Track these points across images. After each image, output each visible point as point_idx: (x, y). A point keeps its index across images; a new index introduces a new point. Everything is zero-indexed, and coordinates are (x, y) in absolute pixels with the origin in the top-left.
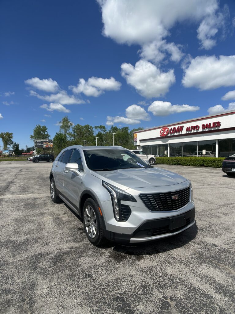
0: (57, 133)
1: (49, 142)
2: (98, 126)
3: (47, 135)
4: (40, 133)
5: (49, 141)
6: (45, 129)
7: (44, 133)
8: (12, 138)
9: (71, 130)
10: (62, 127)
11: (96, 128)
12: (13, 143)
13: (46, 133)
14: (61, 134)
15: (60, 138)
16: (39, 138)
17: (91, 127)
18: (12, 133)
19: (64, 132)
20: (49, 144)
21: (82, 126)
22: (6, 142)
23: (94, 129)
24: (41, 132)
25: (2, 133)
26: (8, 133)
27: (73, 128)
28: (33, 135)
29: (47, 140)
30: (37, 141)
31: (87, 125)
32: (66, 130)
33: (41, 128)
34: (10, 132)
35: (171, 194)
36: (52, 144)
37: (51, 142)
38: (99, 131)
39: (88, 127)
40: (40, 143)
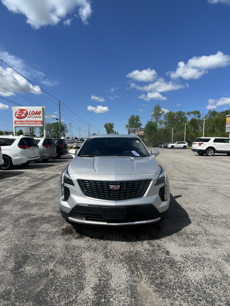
0: (148, 122)
1: (140, 131)
2: (191, 111)
3: (140, 123)
4: (134, 123)
5: (140, 129)
6: (138, 119)
7: (138, 122)
8: (113, 127)
9: (162, 118)
10: (153, 115)
11: (188, 114)
12: (114, 132)
13: (139, 122)
14: (152, 123)
15: (150, 127)
16: (132, 127)
17: (184, 113)
18: (113, 124)
19: (155, 120)
20: (140, 133)
21: (173, 113)
22: (108, 131)
23: (187, 116)
24: (134, 121)
25: (106, 124)
26: (110, 123)
27: (165, 116)
28: (128, 125)
29: (139, 129)
30: (130, 130)
31: (180, 111)
32: (157, 119)
33: (135, 118)
34: (112, 123)
35: (110, 183)
36: (142, 132)
37: (142, 131)
38: (192, 117)
39: (180, 114)
40: (132, 131)
